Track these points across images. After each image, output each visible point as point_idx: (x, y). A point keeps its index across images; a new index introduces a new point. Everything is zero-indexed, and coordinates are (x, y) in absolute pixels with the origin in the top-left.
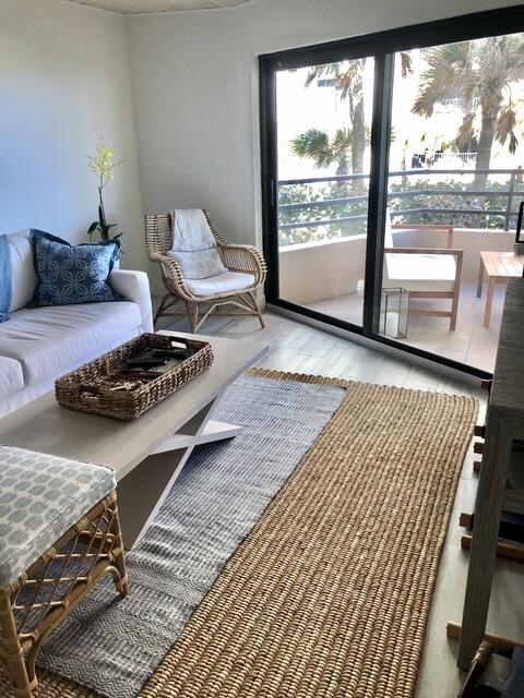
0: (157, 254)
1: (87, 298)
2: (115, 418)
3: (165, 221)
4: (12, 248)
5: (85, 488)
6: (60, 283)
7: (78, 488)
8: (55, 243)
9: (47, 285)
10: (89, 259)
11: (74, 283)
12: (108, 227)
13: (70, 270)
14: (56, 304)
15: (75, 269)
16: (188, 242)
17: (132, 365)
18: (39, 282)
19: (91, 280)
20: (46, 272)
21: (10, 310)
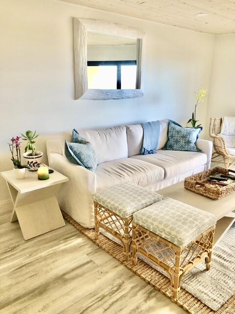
0: (213, 135)
1: (186, 149)
2: (209, 198)
3: (219, 121)
4: (161, 126)
5: (207, 220)
6: (177, 142)
7: (204, 220)
8: (176, 126)
9: (172, 141)
10: (189, 134)
11: (182, 142)
12: (196, 122)
13: (182, 137)
14: (173, 150)
15: (184, 137)
16: (228, 131)
17: (212, 178)
18: (168, 140)
19: (189, 142)
20: (172, 137)
21: (157, 149)
